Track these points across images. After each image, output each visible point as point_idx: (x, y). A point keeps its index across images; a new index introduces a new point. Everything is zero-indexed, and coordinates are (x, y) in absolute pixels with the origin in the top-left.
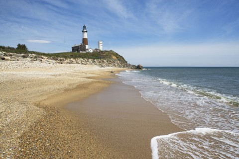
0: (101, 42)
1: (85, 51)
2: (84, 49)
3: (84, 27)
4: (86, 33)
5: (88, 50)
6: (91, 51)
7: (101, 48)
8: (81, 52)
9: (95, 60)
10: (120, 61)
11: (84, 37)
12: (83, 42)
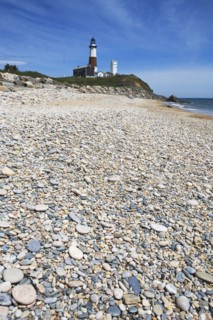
0: (115, 63)
1: (93, 75)
2: (92, 73)
3: (93, 40)
4: (95, 50)
5: (97, 73)
6: (101, 75)
7: (115, 72)
8: (87, 77)
9: (110, 88)
10: (146, 90)
11: (90, 58)
12: (90, 63)
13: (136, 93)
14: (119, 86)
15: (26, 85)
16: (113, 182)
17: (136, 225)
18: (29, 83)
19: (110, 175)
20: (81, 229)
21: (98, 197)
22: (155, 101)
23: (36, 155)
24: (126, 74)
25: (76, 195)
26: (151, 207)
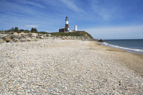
0: (76, 26)
1: (67, 31)
2: (67, 30)
3: (67, 17)
4: (67, 21)
5: (69, 31)
6: (71, 31)
7: (76, 30)
8: (65, 32)
9: (75, 37)
10: (90, 37)
11: (66, 24)
12: (66, 26)
13: (86, 38)
14: (78, 36)
15: (41, 38)
16: (73, 77)
17: (77, 85)
18: (42, 37)
19: (72, 75)
20: (67, 85)
21: (70, 80)
22: (94, 42)
23: (55, 71)
24: (81, 31)
25: (65, 80)
26: (80, 82)
